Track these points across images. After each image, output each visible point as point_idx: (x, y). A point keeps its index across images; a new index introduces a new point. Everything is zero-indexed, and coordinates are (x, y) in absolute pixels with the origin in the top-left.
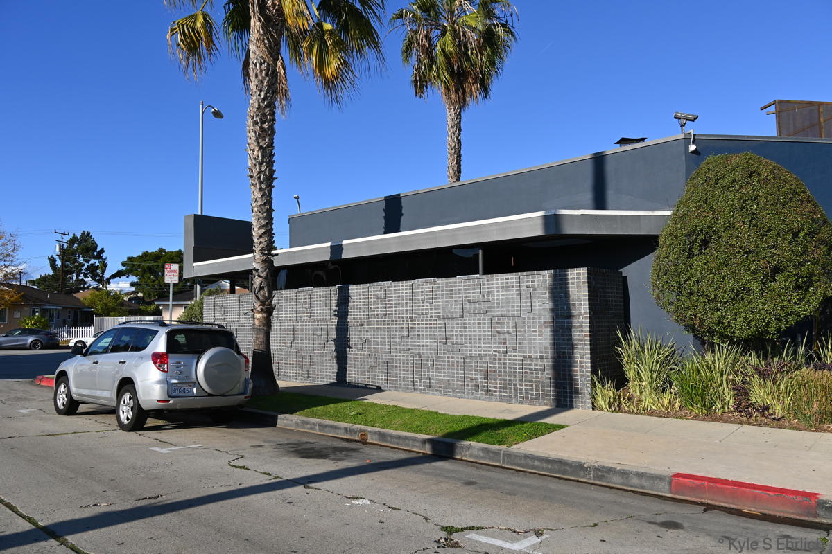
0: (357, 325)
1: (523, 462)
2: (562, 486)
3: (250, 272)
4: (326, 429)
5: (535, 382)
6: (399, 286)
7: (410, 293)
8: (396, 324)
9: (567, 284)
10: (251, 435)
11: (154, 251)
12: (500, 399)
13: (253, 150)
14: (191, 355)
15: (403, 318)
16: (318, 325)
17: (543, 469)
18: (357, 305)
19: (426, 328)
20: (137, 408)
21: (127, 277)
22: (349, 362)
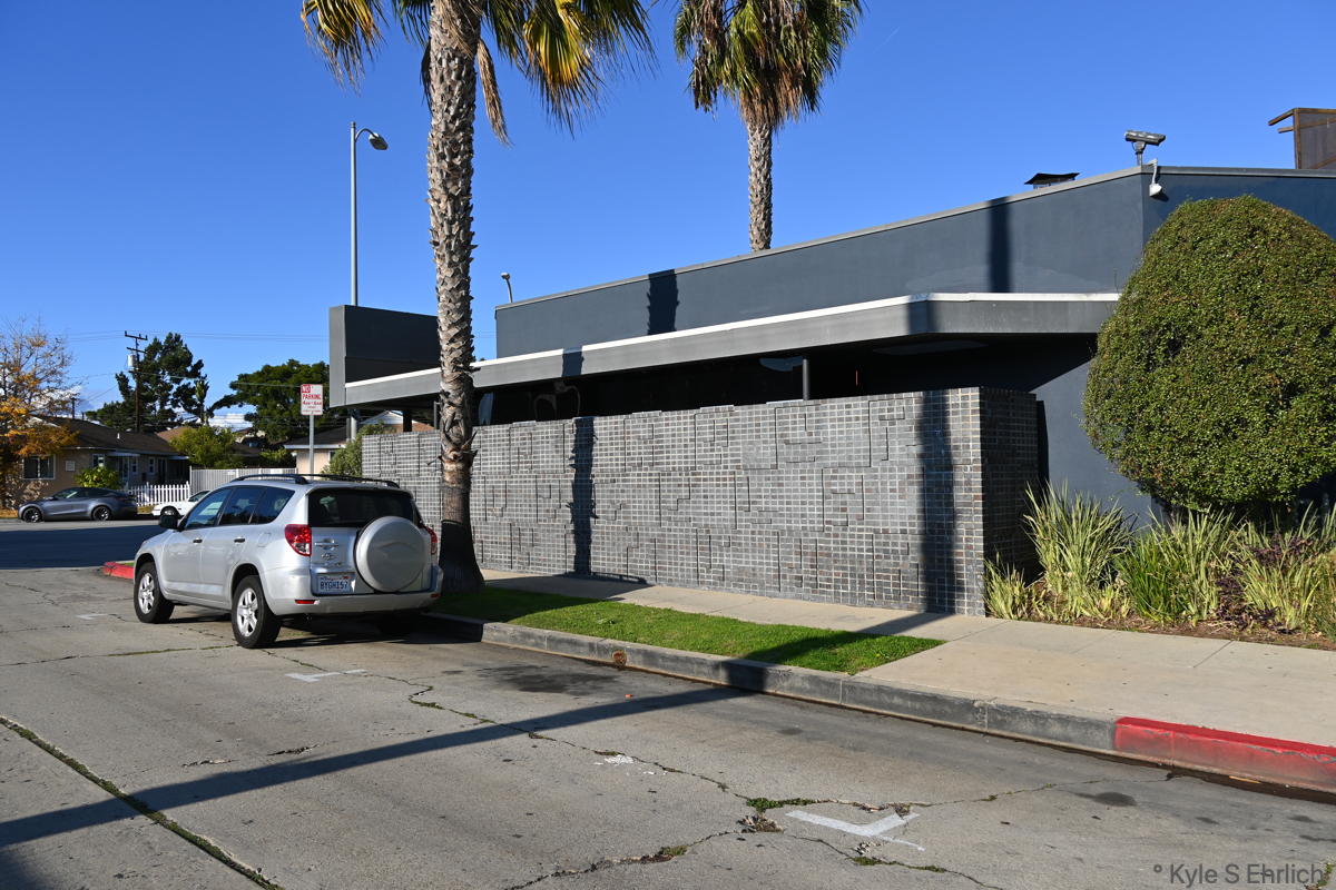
0: (606, 482)
1: (875, 698)
2: (939, 737)
3: (436, 397)
4: (560, 646)
5: (894, 571)
6: (673, 419)
7: (691, 429)
8: (668, 480)
9: (946, 413)
10: (443, 654)
11: (280, 365)
12: (837, 598)
13: (439, 202)
14: (345, 530)
15: (680, 469)
16: (544, 481)
17: (907, 710)
18: (606, 450)
19: (718, 485)
20: (264, 612)
21: (240, 406)
22: (593, 540)
